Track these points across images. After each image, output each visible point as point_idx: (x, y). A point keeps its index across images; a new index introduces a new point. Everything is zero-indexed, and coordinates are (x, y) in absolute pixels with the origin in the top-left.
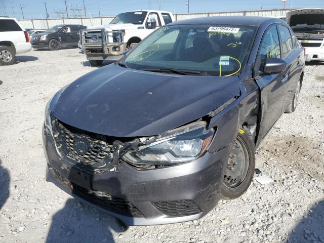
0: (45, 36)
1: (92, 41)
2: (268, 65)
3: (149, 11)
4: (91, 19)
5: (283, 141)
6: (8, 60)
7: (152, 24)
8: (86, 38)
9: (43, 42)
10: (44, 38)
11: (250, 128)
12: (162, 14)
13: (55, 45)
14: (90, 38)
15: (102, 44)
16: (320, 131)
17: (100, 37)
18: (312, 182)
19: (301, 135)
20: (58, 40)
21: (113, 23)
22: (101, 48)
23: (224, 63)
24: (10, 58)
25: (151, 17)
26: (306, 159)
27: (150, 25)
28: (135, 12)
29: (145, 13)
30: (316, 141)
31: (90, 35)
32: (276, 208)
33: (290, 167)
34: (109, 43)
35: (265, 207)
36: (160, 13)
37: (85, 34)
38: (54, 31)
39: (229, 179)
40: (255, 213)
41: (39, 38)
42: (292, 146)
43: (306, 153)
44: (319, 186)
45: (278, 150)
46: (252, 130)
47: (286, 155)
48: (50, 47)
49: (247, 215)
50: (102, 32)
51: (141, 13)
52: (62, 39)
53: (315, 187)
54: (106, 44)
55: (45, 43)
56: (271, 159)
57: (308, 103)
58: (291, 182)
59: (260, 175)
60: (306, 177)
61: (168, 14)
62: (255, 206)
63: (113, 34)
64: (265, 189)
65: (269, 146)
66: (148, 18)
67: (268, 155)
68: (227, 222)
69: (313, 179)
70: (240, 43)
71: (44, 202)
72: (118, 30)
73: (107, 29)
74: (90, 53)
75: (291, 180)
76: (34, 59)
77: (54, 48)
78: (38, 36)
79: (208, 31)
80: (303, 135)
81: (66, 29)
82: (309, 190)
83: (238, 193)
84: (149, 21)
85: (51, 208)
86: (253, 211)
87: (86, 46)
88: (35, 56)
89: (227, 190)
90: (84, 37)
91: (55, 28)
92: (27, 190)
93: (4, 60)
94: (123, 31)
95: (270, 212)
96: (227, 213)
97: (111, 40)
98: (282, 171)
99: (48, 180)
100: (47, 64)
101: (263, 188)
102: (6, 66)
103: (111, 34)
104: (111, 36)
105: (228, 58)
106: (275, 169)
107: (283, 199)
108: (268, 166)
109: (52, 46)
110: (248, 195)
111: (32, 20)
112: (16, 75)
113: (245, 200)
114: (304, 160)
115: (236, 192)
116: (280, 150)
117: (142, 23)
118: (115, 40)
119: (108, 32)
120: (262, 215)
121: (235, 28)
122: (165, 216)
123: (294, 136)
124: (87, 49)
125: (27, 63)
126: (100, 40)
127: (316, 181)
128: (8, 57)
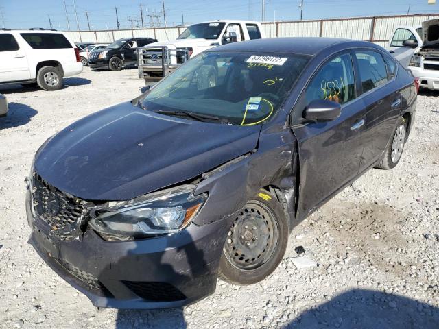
0: (106, 52)
1: (152, 62)
2: (310, 110)
3: (228, 22)
4: (167, 30)
5: (358, 211)
6: (53, 84)
7: (231, 39)
8: (144, 57)
9: (102, 60)
10: (103, 56)
11: (284, 192)
12: (247, 25)
13: (116, 65)
14: (149, 57)
15: (163, 66)
16: (418, 198)
17: (161, 57)
18: (368, 272)
19: (387, 202)
20: (121, 58)
21: (182, 37)
22: (161, 70)
23: (252, 107)
24: (56, 82)
25: (230, 29)
26: (377, 237)
27: (228, 40)
28: (209, 24)
29: (222, 25)
30: (405, 213)
31: (149, 54)
32: (300, 302)
33: (349, 248)
34: (171, 65)
35: (287, 299)
36: (243, 24)
37: (144, 52)
38: (117, 47)
39: (241, 259)
40: (270, 305)
41: (98, 56)
42: (367, 217)
43: (381, 228)
44: (376, 278)
45: (343, 223)
46: (288, 196)
47: (350, 231)
48: (110, 67)
49: (257, 307)
50: (163, 50)
51: (217, 25)
52: (125, 57)
53: (369, 278)
54: (168, 66)
55: (105, 62)
56: (328, 234)
57: (422, 156)
58: (339, 268)
59: (301, 255)
60: (364, 263)
61: (255, 25)
62: (275, 296)
63: (177, 52)
64: (299, 276)
65: (334, 215)
66: (226, 31)
67: (327, 228)
68: (228, 314)
69: (372, 267)
70: (281, 79)
71: (24, 267)
72: (184, 48)
73: (170, 47)
74: (149, 77)
75: (341, 265)
76: (86, 82)
77: (115, 68)
78: (97, 53)
79: (248, 61)
80: (391, 202)
81: (130, 44)
82: (358, 282)
83: (253, 277)
84: (227, 35)
85: (29, 276)
86: (267, 304)
87: (144, 68)
88: (88, 79)
89: (236, 272)
90: (142, 57)
91: (119, 42)
92: (12, 252)
93: (50, 85)
94: (190, 49)
95: (290, 306)
96: (233, 303)
97: (174, 60)
98: (335, 252)
99: (29, 242)
100: (100, 89)
101: (296, 274)
102: (51, 92)
103: (175, 53)
104: (174, 55)
105: (258, 99)
106: (326, 248)
107: (316, 291)
108: (318, 244)
109: (113, 65)
110: (272, 281)
111: (95, 32)
112: (57, 104)
113: (265, 287)
114: (375, 240)
115: (251, 276)
116: (346, 223)
117: (217, 38)
118: (180, 61)
119: (170, 50)
120: (276, 310)
121: (282, 59)
122: (140, 299)
123: (376, 203)
124: (145, 72)
125: (77, 87)
126: (160, 61)
127: (375, 270)
128: (55, 81)
